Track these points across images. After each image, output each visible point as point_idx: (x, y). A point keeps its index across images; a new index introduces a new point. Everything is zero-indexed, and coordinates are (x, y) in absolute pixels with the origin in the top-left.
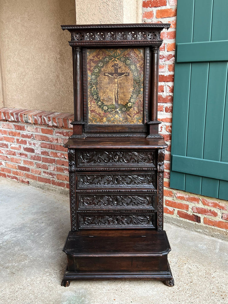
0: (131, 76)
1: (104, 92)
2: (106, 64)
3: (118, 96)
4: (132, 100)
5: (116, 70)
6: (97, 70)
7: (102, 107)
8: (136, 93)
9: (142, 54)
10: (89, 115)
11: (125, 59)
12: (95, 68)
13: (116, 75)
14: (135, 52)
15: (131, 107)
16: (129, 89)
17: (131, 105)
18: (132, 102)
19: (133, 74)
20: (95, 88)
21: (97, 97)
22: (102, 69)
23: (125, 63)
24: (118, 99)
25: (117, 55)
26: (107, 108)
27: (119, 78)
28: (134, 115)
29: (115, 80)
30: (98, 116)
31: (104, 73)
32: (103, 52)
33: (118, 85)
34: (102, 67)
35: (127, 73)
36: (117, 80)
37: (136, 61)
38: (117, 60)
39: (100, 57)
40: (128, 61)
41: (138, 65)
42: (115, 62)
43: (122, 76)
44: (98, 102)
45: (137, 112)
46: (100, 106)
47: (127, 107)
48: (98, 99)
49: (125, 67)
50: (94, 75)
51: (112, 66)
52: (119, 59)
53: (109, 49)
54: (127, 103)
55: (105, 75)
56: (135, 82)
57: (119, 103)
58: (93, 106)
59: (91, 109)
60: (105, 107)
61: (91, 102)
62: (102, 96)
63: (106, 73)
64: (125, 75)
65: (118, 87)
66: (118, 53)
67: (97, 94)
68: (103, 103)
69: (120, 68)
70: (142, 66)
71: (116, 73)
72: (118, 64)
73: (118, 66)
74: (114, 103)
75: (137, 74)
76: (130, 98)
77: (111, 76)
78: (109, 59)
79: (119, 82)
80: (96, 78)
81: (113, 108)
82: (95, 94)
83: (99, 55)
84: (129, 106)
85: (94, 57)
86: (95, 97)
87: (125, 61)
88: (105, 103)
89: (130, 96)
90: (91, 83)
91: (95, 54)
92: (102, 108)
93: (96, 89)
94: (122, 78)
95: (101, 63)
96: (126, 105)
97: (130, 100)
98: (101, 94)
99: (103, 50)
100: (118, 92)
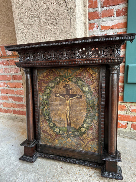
0: (83, 99)
1: (56, 114)
2: (57, 84)
3: (70, 119)
4: (86, 125)
5: (67, 91)
6: (48, 91)
7: (53, 128)
8: (90, 117)
9: (97, 74)
10: (42, 135)
11: (77, 80)
12: (46, 89)
13: (67, 97)
14: (88, 72)
15: (84, 133)
16: (82, 113)
17: (84, 131)
18: (85, 127)
19: (86, 97)
20: (47, 108)
21: (49, 118)
22: (53, 90)
23: (77, 84)
24: (70, 121)
25: (67, 75)
26: (58, 131)
27: (71, 99)
28: (88, 142)
29: (67, 101)
30: (50, 137)
31: (56, 94)
32: (54, 72)
33: (70, 107)
34: (53, 87)
35: (79, 95)
36: (69, 101)
37: (89, 82)
38: (68, 80)
39: (50, 78)
40: (80, 81)
41: (92, 86)
42: (66, 83)
43: (74, 98)
44: (50, 123)
45: (91, 138)
46: (52, 128)
47: (80, 132)
48: (50, 120)
49: (77, 88)
50: (46, 95)
51: (64, 87)
52: (71, 79)
53: (59, 69)
54: (80, 128)
55: (56, 96)
56: (88, 106)
57: (72, 126)
58: (45, 126)
59: (43, 130)
60: (56, 129)
61: (43, 122)
62: (54, 118)
63: (58, 94)
64: (77, 98)
65: (70, 109)
66: (69, 73)
67: (49, 115)
68: (54, 125)
69: (71, 89)
70: (97, 88)
71: (68, 94)
72: (69, 85)
73: (69, 87)
74: (66, 126)
75: (92, 97)
76: (83, 122)
77: (62, 97)
78: (60, 80)
79: (71, 103)
80: (48, 99)
81: (64, 131)
82: (46, 115)
83: (49, 75)
84: (82, 131)
85: (44, 77)
86: (47, 118)
87: (77, 82)
88: (57, 125)
89: (83, 120)
90: (42, 103)
91: (45, 74)
92: (54, 130)
93: (48, 110)
94: (74, 100)
95: (52, 83)
96: (79, 129)
97: (83, 124)
98: (52, 115)
99: (53, 70)
100: (70, 114)
